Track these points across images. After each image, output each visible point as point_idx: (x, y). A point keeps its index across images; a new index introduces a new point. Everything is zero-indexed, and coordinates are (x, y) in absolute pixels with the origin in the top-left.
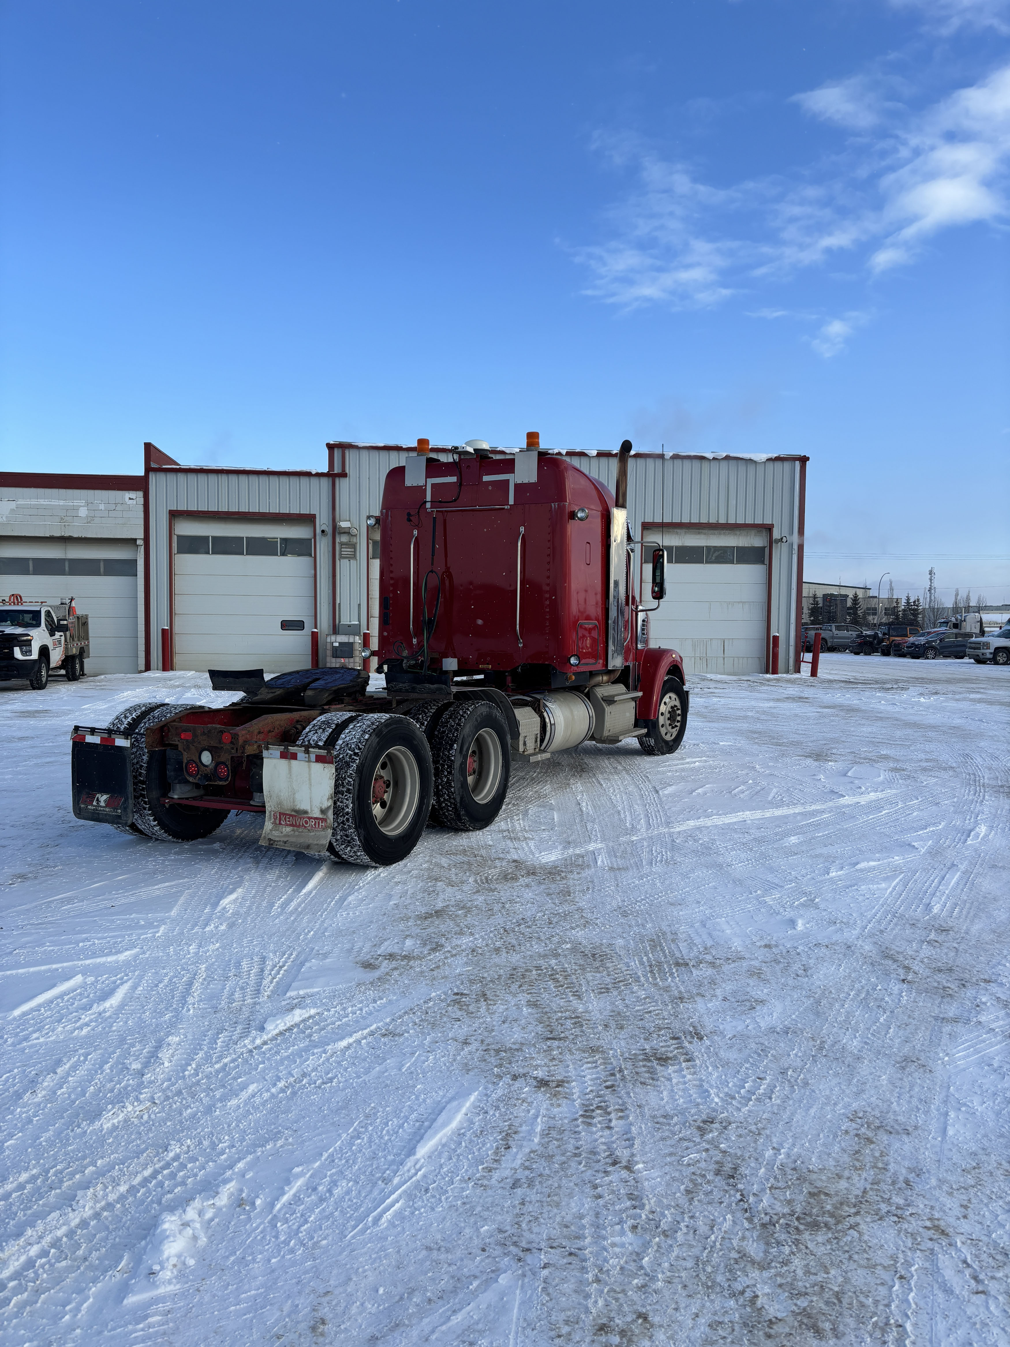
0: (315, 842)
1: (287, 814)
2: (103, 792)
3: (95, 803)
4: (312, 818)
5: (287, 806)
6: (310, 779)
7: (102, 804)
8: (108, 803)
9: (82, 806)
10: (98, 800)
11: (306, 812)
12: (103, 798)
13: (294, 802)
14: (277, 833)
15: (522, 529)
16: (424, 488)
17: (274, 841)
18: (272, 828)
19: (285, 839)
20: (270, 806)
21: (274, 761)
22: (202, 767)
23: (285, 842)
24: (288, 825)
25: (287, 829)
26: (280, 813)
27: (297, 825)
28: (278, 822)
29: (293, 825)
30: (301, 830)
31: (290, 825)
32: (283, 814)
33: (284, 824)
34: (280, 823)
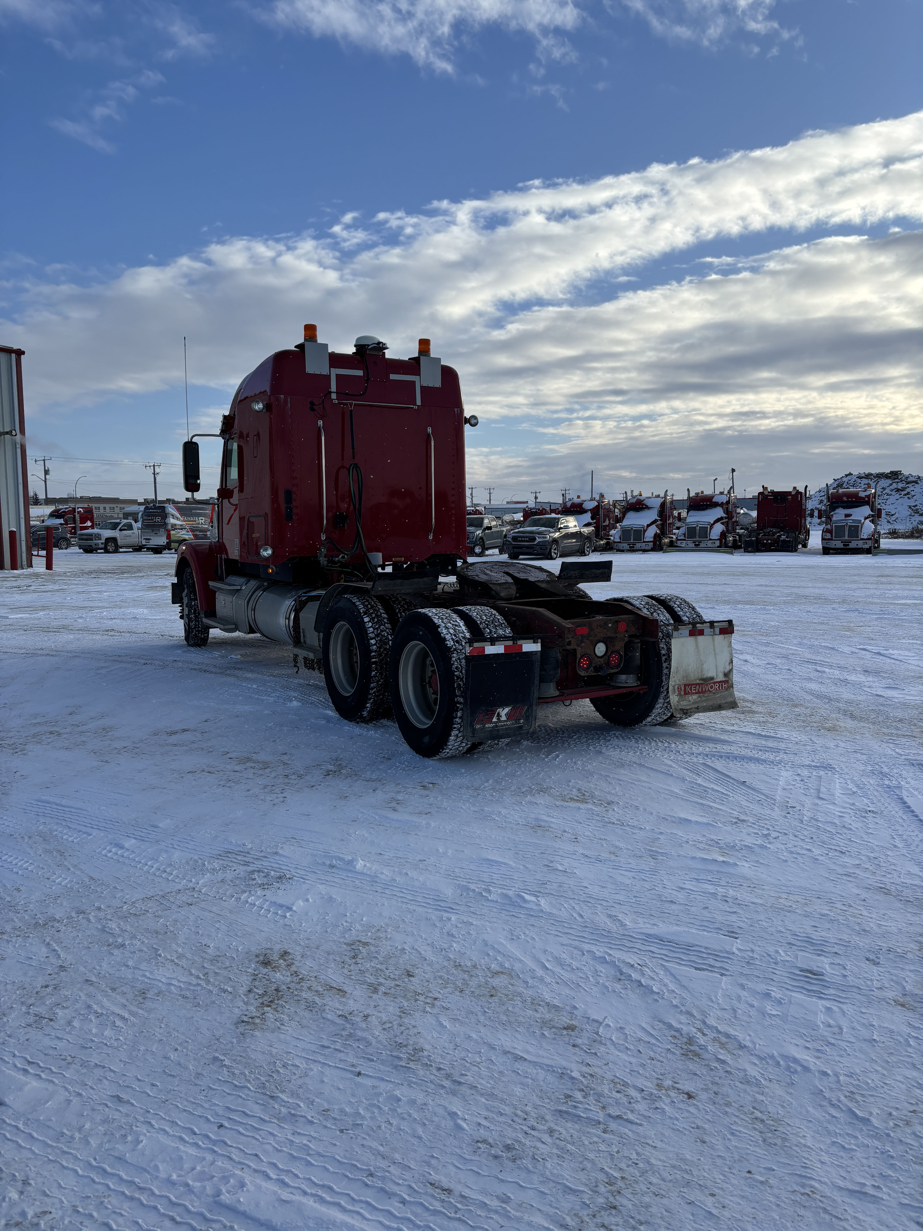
0: (724, 702)
1: (694, 684)
2: (503, 705)
4: (716, 682)
5: (694, 676)
6: (714, 650)
8: (508, 715)
9: (478, 726)
10: (498, 714)
11: (712, 678)
12: (504, 712)
13: (701, 672)
14: (684, 703)
15: (429, 430)
16: (328, 377)
17: (687, 710)
18: (679, 699)
19: (696, 706)
20: (675, 681)
21: (682, 640)
22: (596, 659)
23: (697, 708)
24: (693, 693)
25: (695, 697)
26: (685, 685)
27: (702, 692)
28: (683, 693)
29: (698, 693)
30: (706, 695)
31: (696, 693)
32: (688, 685)
33: (689, 693)
34: (685, 694)
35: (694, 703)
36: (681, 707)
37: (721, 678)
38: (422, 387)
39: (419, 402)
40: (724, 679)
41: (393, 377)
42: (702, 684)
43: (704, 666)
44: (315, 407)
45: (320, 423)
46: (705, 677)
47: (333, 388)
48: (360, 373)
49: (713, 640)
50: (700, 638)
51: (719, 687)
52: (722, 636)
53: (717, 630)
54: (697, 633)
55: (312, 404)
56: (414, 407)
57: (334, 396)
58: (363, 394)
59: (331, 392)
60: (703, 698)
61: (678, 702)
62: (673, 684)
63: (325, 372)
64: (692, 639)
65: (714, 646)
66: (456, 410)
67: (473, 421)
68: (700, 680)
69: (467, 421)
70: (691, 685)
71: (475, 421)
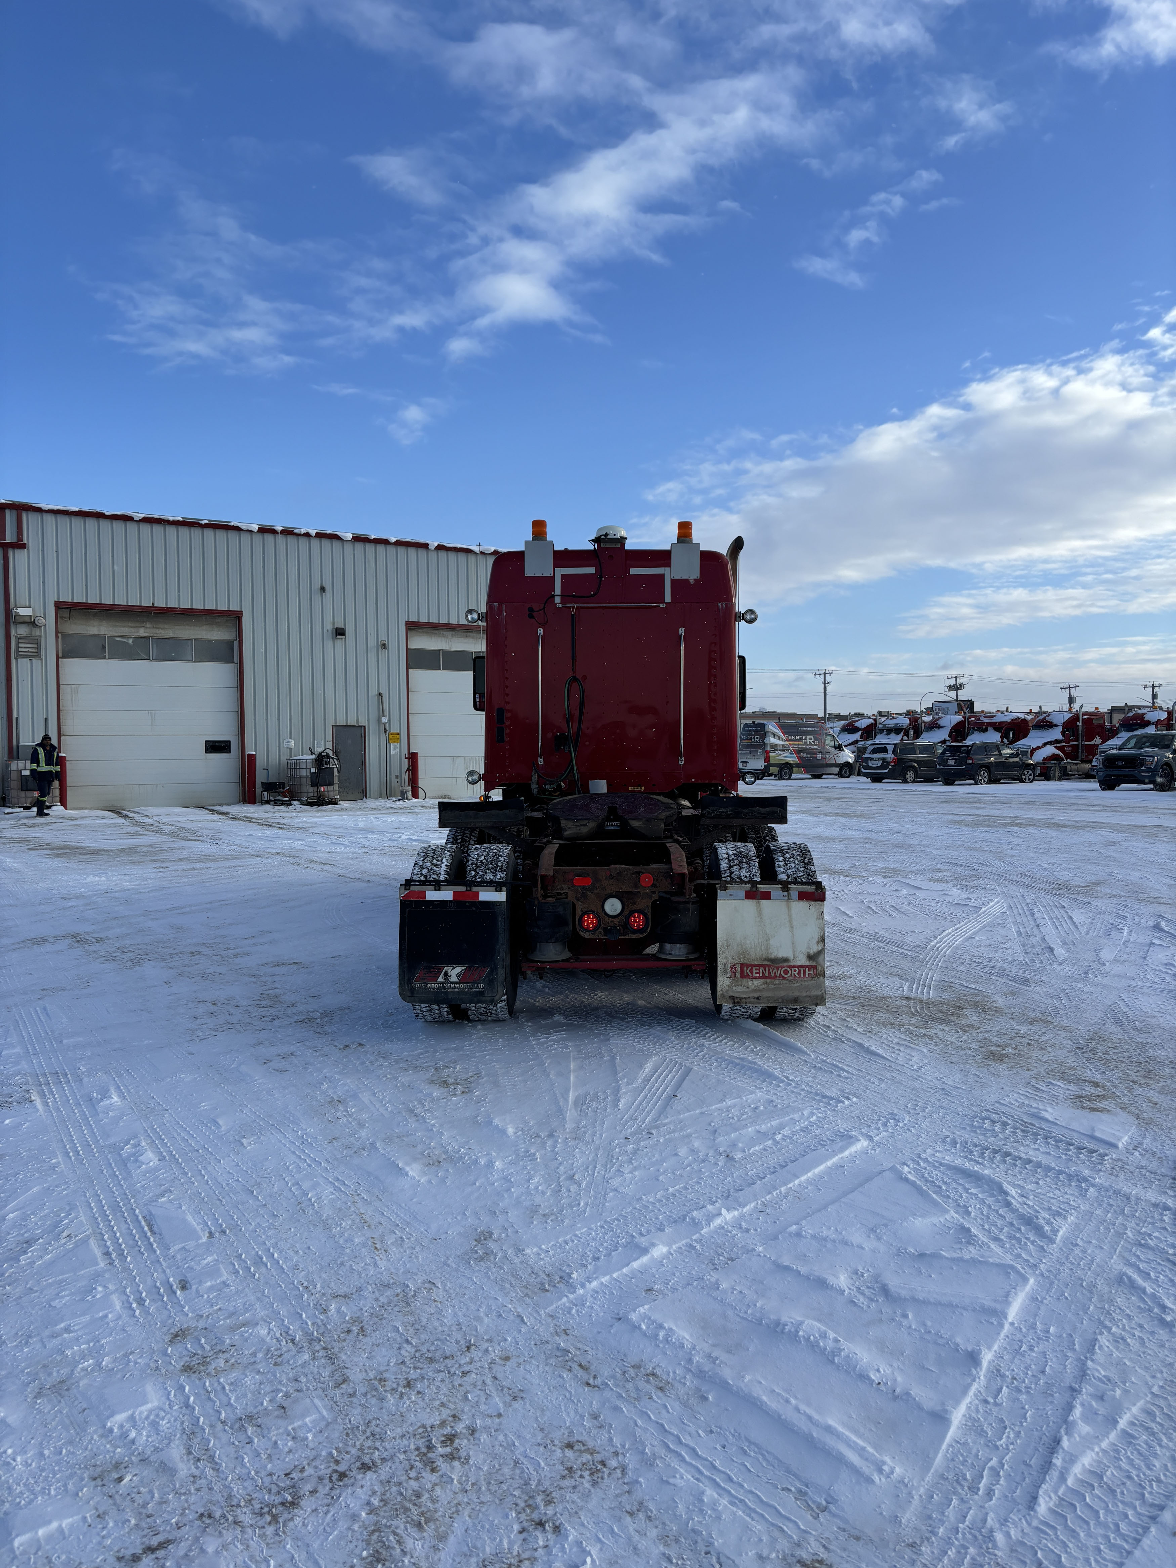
0: (805, 994)
1: (756, 965)
2: (454, 963)
3: (441, 979)
4: (794, 966)
5: (755, 954)
6: (790, 921)
7: (454, 979)
8: (462, 978)
9: (418, 985)
10: (446, 974)
11: (786, 960)
12: (454, 972)
13: (767, 949)
14: (739, 989)
15: (682, 631)
16: (552, 579)
17: (741, 999)
18: (731, 983)
19: (757, 995)
20: (726, 958)
21: (734, 903)
22: (607, 918)
23: (758, 998)
24: (756, 978)
25: (757, 983)
26: (742, 965)
27: (770, 977)
28: (738, 975)
29: (764, 977)
30: (777, 982)
31: (760, 978)
32: (748, 965)
33: (748, 976)
34: (743, 976)
35: (755, 991)
36: (731, 994)
37: (802, 960)
38: (674, 582)
39: (668, 598)
40: (808, 963)
41: (634, 571)
42: (769, 966)
43: (772, 942)
44: (534, 614)
45: (540, 631)
46: (773, 956)
47: (558, 590)
48: (592, 570)
49: (789, 908)
50: (765, 903)
51: (799, 973)
52: (804, 904)
53: (795, 895)
54: (758, 896)
55: (531, 610)
56: (661, 605)
57: (558, 600)
58: (595, 594)
59: (554, 596)
60: (772, 986)
61: (729, 986)
62: (724, 961)
63: (548, 573)
64: (750, 904)
65: (790, 916)
66: (720, 604)
67: (748, 617)
68: (765, 960)
69: (742, 617)
70: (752, 965)
71: (752, 616)
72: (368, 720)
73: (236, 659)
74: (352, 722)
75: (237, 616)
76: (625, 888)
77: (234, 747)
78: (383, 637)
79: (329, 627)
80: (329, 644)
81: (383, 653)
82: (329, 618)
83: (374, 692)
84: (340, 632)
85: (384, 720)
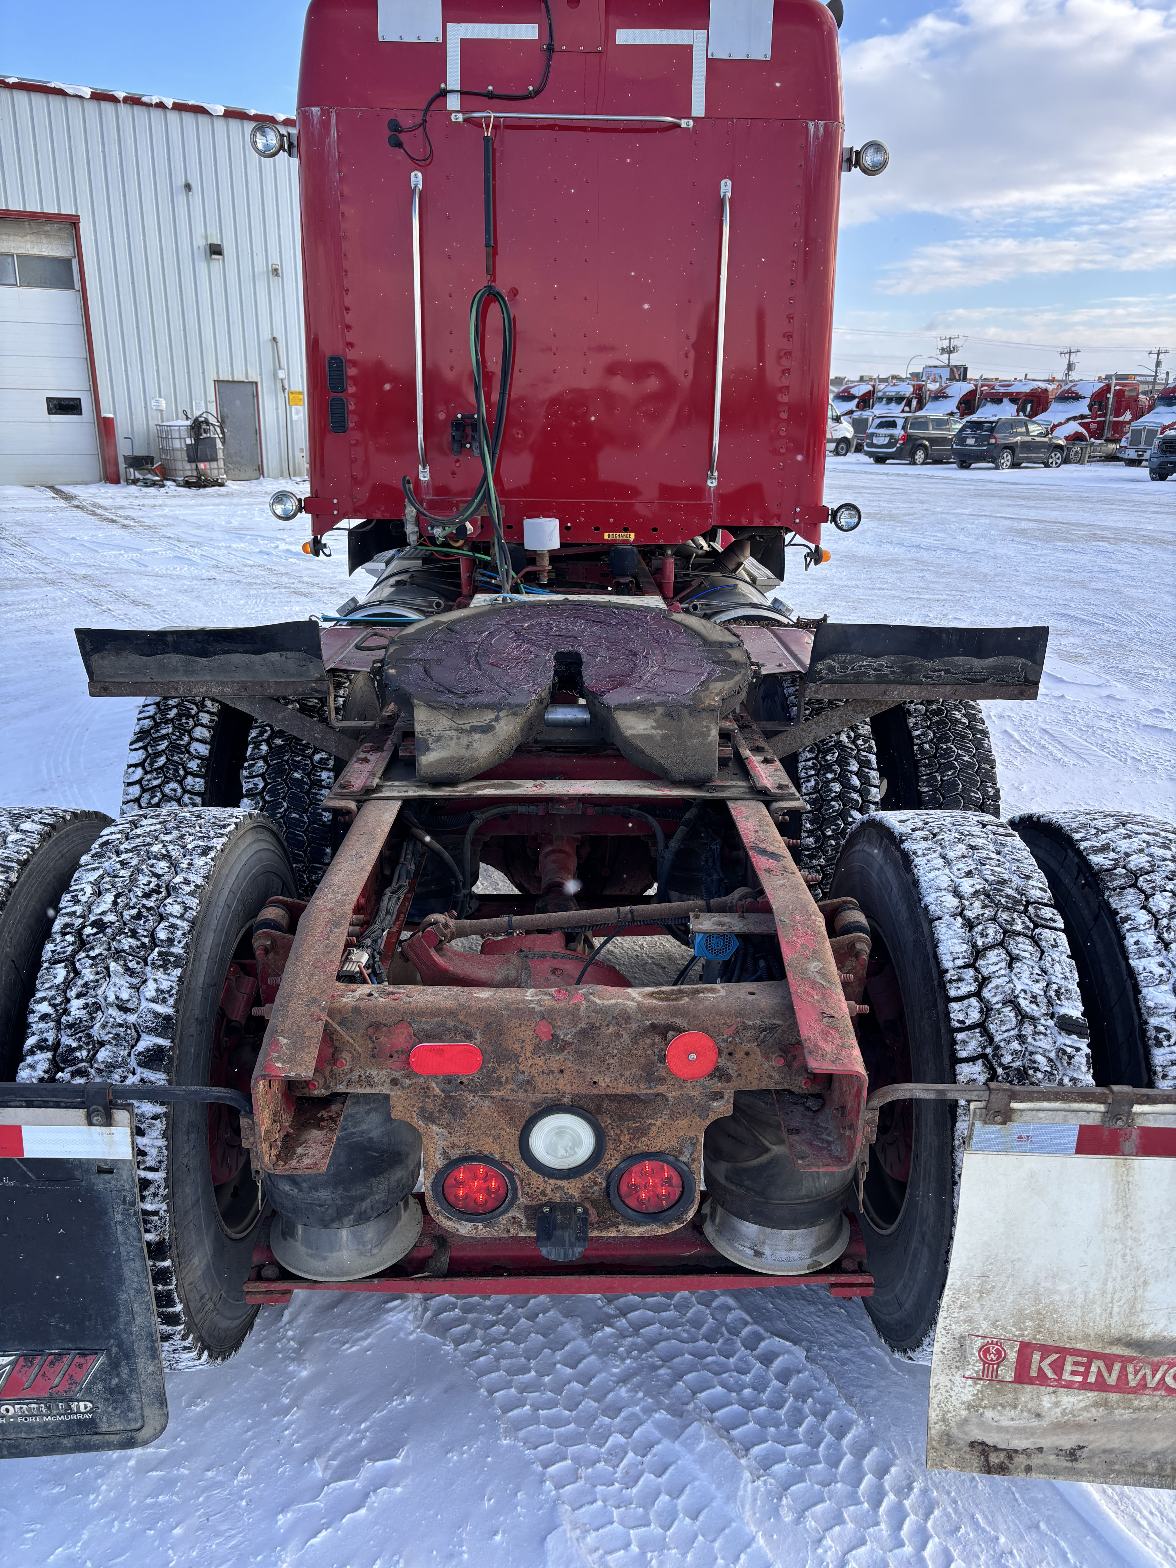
1: (1077, 1352)
8: (5, 1387)
14: (1007, 1418)
15: (726, 187)
16: (440, 48)
17: (1011, 1454)
18: (979, 1397)
19: (1068, 1442)
20: (969, 1320)
21: (1033, 1163)
22: (537, 1180)
23: (1073, 1455)
24: (1069, 1385)
25: (1071, 1400)
26: (1026, 1349)
27: (1122, 1386)
28: (1007, 1373)
29: (1101, 1385)
30: (1145, 1401)
31: (1085, 1386)
32: (1046, 1350)
33: (1042, 1379)
34: (1022, 1376)
35: (1060, 1427)
36: (978, 1435)
38: (712, 64)
39: (698, 108)
41: (625, 37)
42: (1125, 1361)
44: (403, 137)
45: (417, 178)
47: (453, 79)
48: (528, 32)
54: (1128, 1144)
55: (395, 128)
56: (684, 123)
57: (453, 102)
58: (537, 92)
59: (444, 93)
60: (1127, 1415)
61: (969, 1407)
62: (959, 1329)
63: (432, 35)
66: (811, 126)
67: (869, 159)
68: (1118, 1341)
69: (854, 160)
70: (1064, 1352)
71: (879, 158)
72: (261, 374)
73: (77, 284)
74: (239, 377)
75: (72, 223)
76: (606, 1083)
77: (86, 405)
78: (274, 260)
79: (200, 242)
80: (202, 266)
81: (275, 282)
82: (199, 231)
83: (266, 336)
84: (216, 250)
85: (281, 374)
